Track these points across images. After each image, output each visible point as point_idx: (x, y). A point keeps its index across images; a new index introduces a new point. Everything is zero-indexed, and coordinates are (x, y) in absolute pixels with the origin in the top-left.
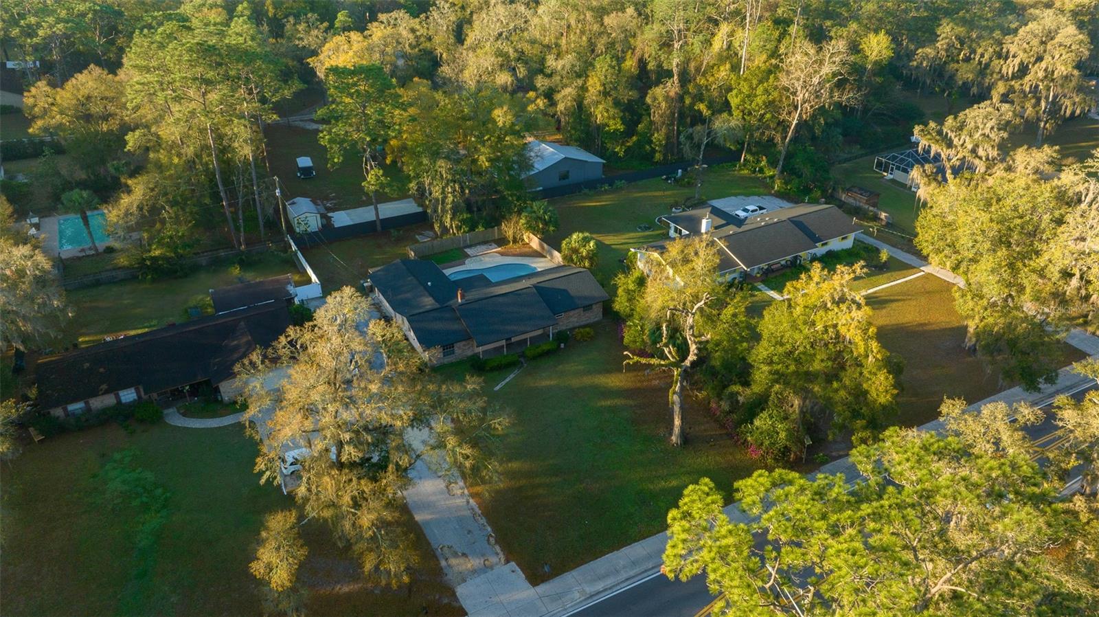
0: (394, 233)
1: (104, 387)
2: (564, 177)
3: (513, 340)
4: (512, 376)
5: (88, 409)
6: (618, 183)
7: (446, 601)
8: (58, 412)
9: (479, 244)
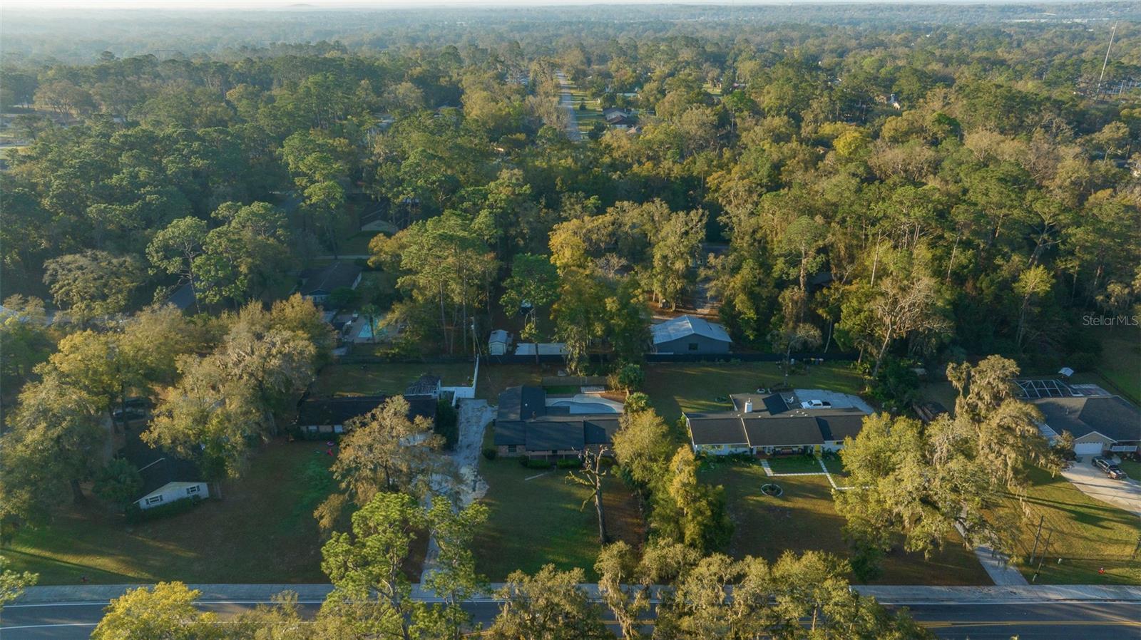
0: (544, 365)
1: (328, 421)
2: (693, 347)
3: (559, 453)
4: (542, 475)
5: (318, 430)
6: (733, 361)
7: (415, 574)
8: (304, 428)
9: (594, 385)
